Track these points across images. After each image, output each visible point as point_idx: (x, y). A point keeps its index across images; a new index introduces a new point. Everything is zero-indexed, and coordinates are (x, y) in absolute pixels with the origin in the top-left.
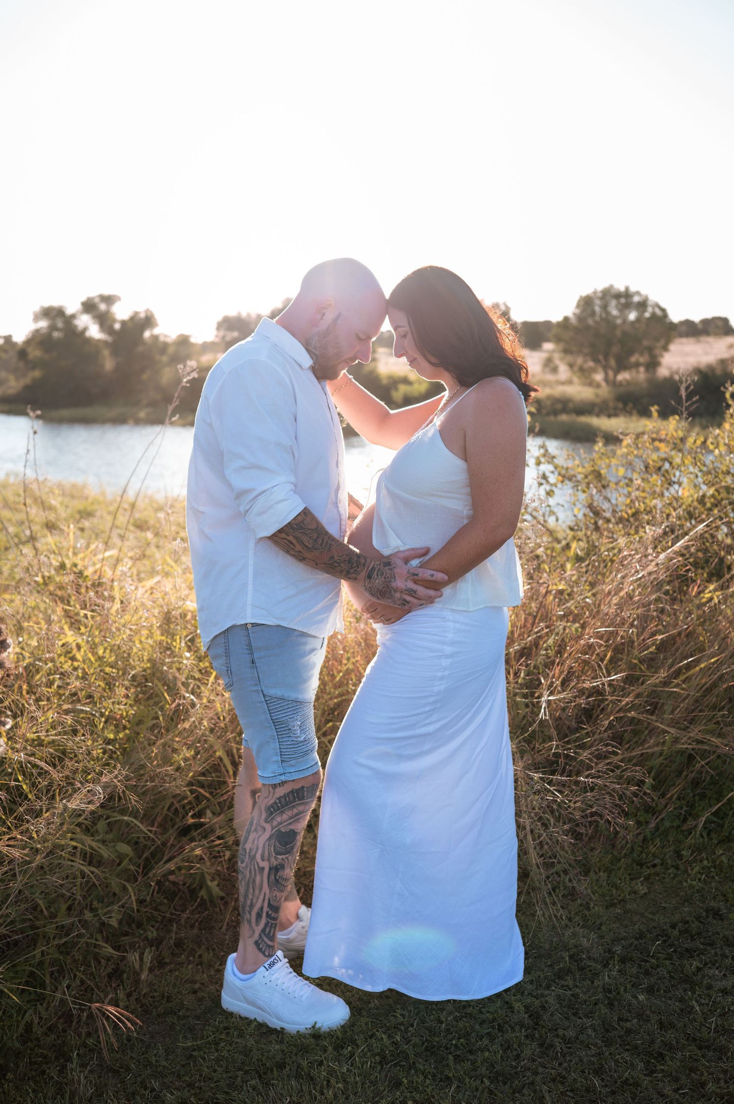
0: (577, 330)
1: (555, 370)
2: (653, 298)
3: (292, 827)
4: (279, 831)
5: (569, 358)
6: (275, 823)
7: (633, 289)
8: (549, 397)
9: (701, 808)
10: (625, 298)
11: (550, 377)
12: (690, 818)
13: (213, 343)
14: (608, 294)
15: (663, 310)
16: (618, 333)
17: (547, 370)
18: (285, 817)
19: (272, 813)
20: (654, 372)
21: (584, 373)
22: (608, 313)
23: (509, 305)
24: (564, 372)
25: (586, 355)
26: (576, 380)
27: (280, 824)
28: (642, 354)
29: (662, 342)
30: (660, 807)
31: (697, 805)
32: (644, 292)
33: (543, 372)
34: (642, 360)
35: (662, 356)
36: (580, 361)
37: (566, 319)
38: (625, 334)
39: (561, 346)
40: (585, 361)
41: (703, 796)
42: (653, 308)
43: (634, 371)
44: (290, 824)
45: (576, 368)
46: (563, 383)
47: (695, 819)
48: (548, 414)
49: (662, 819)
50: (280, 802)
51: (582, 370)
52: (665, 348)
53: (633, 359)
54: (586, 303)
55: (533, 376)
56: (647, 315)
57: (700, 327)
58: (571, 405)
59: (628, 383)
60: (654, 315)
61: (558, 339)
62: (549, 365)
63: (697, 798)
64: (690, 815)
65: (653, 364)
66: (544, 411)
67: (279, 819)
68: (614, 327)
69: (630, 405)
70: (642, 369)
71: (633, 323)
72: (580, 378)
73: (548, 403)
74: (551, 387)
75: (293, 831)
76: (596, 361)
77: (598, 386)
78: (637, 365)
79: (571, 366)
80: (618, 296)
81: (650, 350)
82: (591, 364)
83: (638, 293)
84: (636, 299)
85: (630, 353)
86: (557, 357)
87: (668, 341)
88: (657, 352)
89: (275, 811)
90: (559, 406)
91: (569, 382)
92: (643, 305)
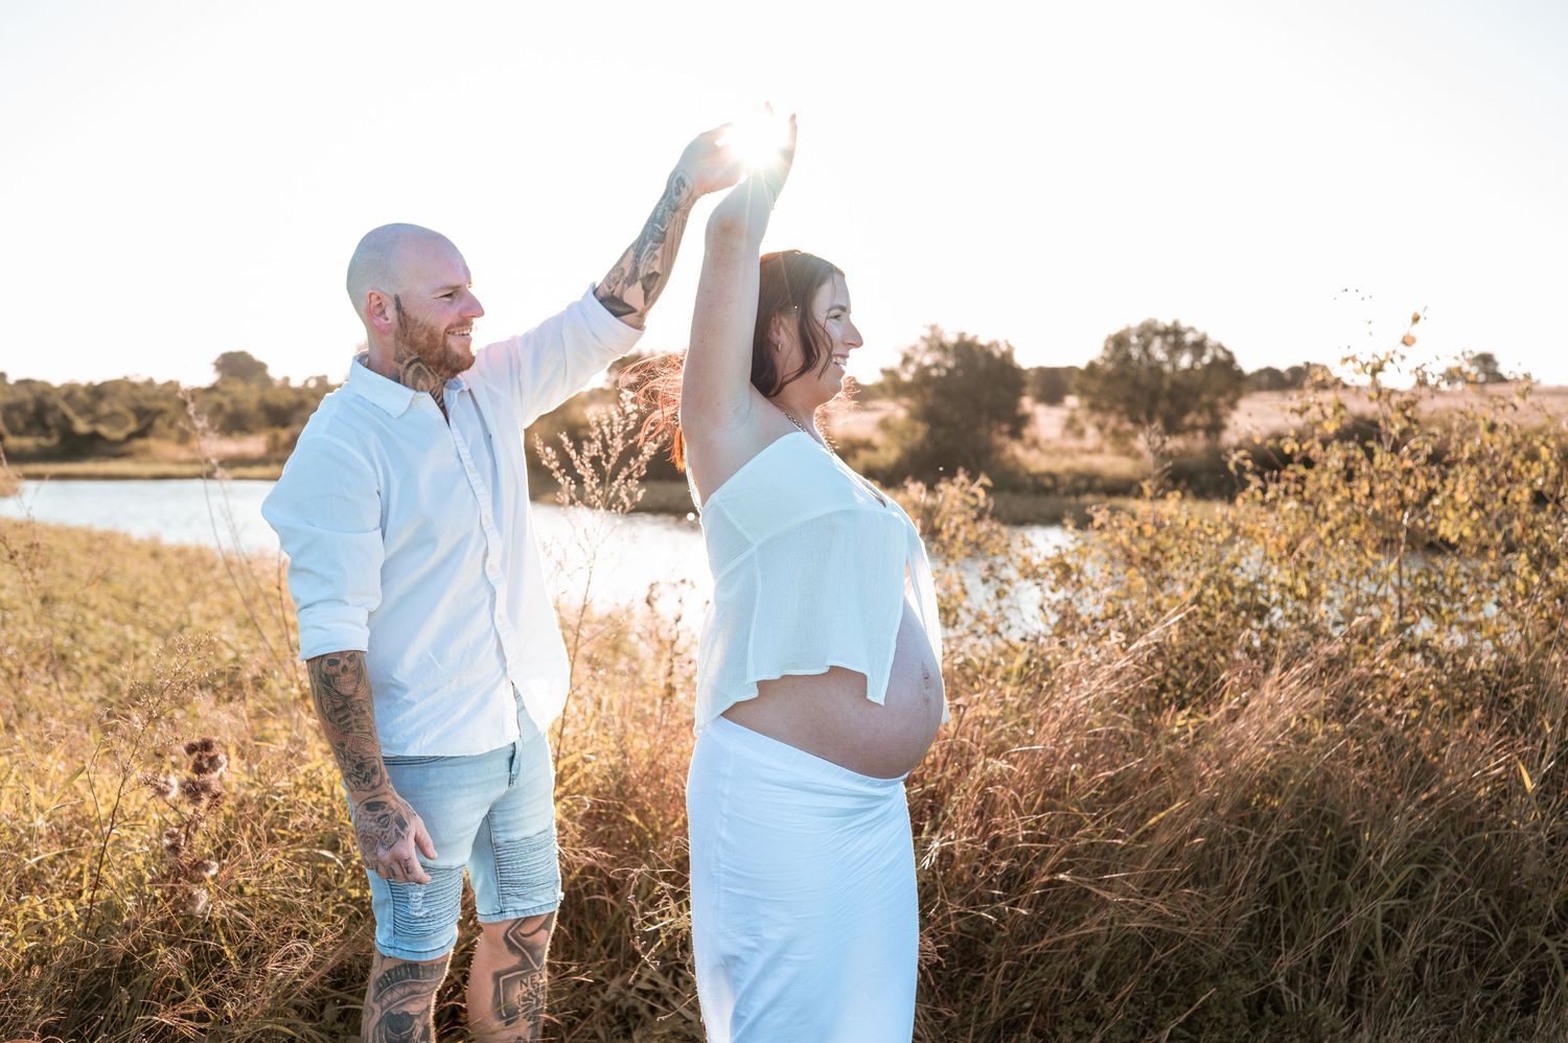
0: (1109, 379)
1: (1081, 434)
2: (1214, 337)
3: (405, 1009)
4: (388, 1013)
5: (1098, 417)
6: (385, 1003)
7: (1184, 324)
8: (1069, 471)
9: (1164, 1017)
10: (1174, 337)
11: (1072, 443)
12: (1150, 1031)
13: (602, 390)
14: (1149, 331)
15: (1229, 354)
16: (1167, 385)
17: (1069, 433)
18: (396, 995)
19: (380, 990)
20: (1218, 438)
21: (1120, 439)
22: (1149, 356)
23: (1012, 345)
24: (1092, 437)
25: (1120, 414)
26: (1108, 447)
27: (390, 1003)
28: (1200, 412)
29: (1230, 396)
30: (1108, 1013)
31: (1159, 1012)
32: (1201, 329)
33: (1063, 436)
34: (1200, 421)
35: (1228, 416)
36: (1112, 421)
37: (1092, 366)
38: (1175, 385)
39: (1086, 402)
40: (1120, 423)
41: (1168, 1002)
42: (1215, 351)
43: (1190, 436)
44: (403, 1004)
45: (1108, 430)
46: (1090, 452)
47: (1157, 1033)
48: (1067, 494)
49: (1111, 1031)
50: (390, 976)
51: (1116, 433)
52: (1233, 405)
53: (1188, 420)
54: (1119, 342)
55: (1048, 441)
56: (1206, 360)
57: (1288, 377)
58: (1098, 483)
59: (1182, 453)
60: (1215, 359)
61: (1083, 391)
62: (1071, 425)
63: (1160, 1003)
64: (1151, 1026)
65: (1216, 428)
66: (1061, 490)
67: (389, 998)
68: (1162, 374)
69: (1183, 483)
70: (1201, 434)
71: (1186, 371)
72: (1113, 444)
73: (1068, 479)
74: (1072, 457)
75: (407, 1013)
76: (1136, 421)
77: (1138, 456)
78: (1194, 428)
79: (1101, 427)
80: (1165, 333)
81: (1212, 407)
82: (1128, 426)
83: (1192, 329)
84: (1190, 338)
85: (1184, 411)
86: (1080, 414)
87: (1239, 394)
88: (1222, 410)
89: (385, 987)
90: (1082, 484)
91: (1099, 451)
92: (1199, 347)
